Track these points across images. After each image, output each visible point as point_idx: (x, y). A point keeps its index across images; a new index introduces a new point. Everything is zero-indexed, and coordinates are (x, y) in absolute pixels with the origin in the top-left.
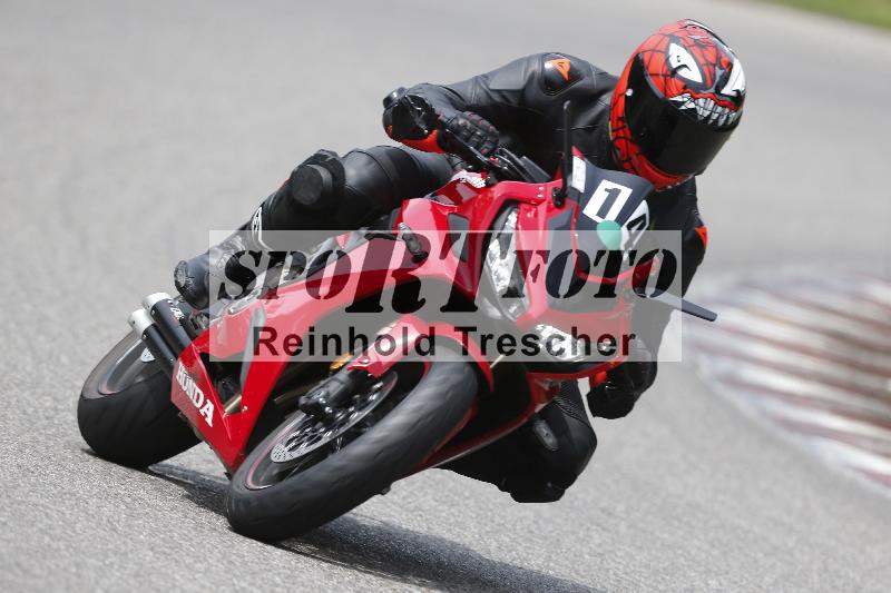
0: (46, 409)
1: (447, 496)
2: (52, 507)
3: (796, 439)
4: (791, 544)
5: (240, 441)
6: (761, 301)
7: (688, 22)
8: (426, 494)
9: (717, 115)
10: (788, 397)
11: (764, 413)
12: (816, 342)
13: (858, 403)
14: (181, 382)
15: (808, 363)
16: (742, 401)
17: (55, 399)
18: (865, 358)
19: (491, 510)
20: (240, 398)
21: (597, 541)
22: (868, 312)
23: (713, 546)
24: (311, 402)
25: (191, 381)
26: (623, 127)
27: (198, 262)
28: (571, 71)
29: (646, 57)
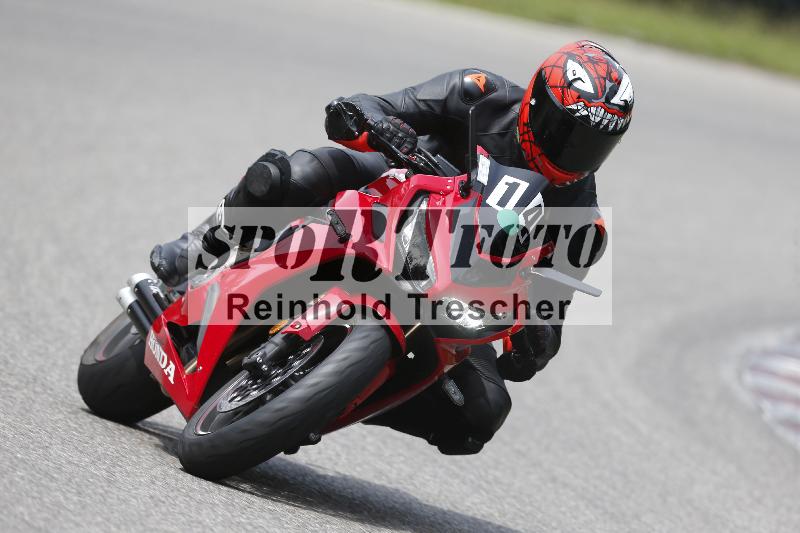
5: (195, 396)
7: (586, 43)
9: (607, 121)
14: (152, 347)
20: (196, 362)
24: (250, 361)
25: (158, 346)
26: (528, 132)
27: (171, 248)
28: (486, 85)
29: (547, 71)
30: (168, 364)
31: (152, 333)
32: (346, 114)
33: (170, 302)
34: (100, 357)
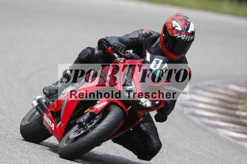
0: (4, 135)
1: (117, 151)
2: (7, 162)
3: (212, 129)
4: (212, 158)
5: (62, 133)
6: (200, 91)
7: (178, 14)
8: (111, 151)
9: (187, 38)
10: (209, 118)
11: (203, 122)
12: (216, 102)
13: (228, 118)
14: (46, 119)
15: (213, 108)
16: (196, 119)
17: (6, 132)
18: (229, 105)
19: (129, 154)
20: (61, 123)
21: (159, 161)
22: (230, 93)
23: (191, 160)
24: (79, 122)
26: (163, 44)
27: (49, 87)
28: (150, 33)
29: (167, 25)
30: (52, 124)
31: (45, 115)
32: (103, 42)
34: (27, 123)
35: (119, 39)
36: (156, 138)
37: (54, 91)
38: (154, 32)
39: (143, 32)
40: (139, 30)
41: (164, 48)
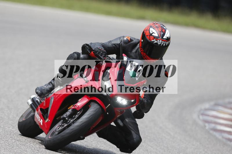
7: (155, 22)
14: (36, 116)
24: (63, 117)
25: (38, 115)
26: (142, 49)
27: (41, 88)
28: (130, 39)
29: (145, 32)
30: (41, 120)
31: (36, 111)
32: (86, 47)
33: (41, 102)
34: (24, 119)
35: (102, 45)
36: (136, 134)
37: (46, 91)
38: (134, 39)
39: (125, 39)
40: (121, 37)
41: (142, 52)
